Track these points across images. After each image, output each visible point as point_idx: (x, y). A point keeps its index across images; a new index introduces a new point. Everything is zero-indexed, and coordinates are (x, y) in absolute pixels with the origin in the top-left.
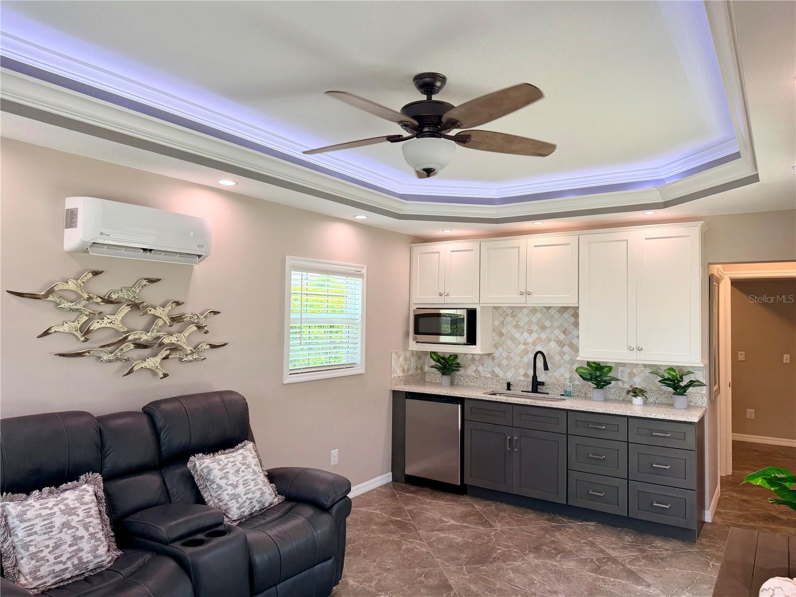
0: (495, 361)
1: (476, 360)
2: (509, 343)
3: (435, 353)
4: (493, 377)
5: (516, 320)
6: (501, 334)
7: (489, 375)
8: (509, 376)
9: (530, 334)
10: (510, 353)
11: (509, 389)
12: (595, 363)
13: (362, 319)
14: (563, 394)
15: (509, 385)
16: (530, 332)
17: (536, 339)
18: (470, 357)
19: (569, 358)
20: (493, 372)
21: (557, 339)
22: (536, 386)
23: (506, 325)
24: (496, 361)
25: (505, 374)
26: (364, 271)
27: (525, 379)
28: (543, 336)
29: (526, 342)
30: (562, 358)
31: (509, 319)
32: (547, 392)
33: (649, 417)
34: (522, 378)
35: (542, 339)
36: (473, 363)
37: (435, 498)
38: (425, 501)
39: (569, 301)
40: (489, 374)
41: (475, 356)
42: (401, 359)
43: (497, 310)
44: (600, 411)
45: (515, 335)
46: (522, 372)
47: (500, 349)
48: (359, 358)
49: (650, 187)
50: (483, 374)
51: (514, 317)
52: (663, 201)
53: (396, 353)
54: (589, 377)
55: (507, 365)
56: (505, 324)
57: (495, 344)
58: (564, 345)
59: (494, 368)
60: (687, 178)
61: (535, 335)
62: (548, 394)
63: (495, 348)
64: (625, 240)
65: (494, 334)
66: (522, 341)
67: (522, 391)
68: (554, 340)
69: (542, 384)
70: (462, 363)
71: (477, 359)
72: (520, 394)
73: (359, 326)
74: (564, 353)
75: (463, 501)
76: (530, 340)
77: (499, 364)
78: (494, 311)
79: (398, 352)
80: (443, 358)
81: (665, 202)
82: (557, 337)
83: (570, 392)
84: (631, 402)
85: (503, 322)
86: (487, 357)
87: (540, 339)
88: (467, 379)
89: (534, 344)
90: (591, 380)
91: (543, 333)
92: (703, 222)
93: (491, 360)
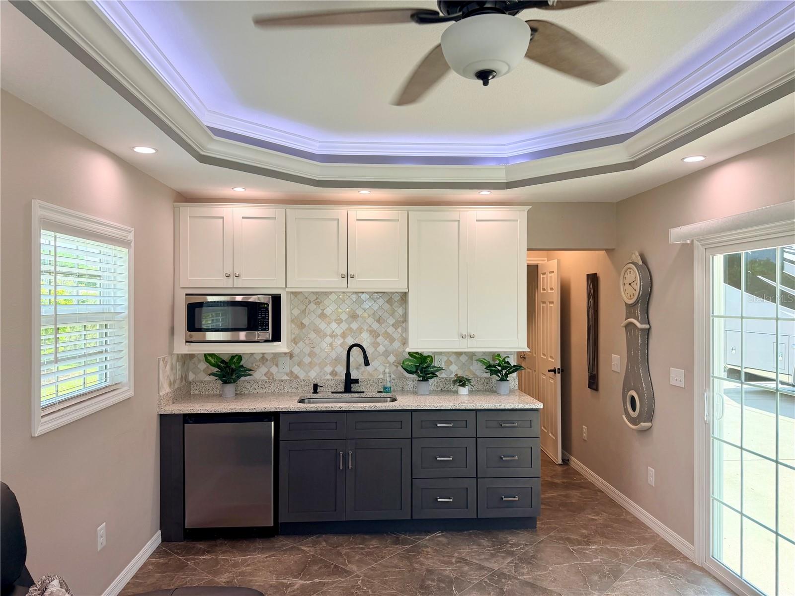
0: (294, 359)
1: (267, 360)
2: (313, 335)
3: (212, 355)
4: (292, 379)
5: (321, 308)
6: (302, 326)
7: (285, 377)
8: (313, 375)
9: (339, 324)
10: (313, 347)
11: (315, 391)
12: (417, 353)
13: (129, 312)
14: (382, 390)
15: (316, 387)
16: (339, 321)
17: (346, 330)
18: (258, 357)
19: (384, 349)
20: (291, 372)
21: (370, 329)
22: (349, 384)
23: (309, 314)
24: (296, 359)
25: (307, 374)
26: (131, 237)
27: (332, 378)
28: (354, 326)
29: (334, 333)
30: (376, 349)
31: (312, 306)
32: (362, 390)
33: (499, 408)
34: (329, 377)
35: (353, 329)
36: (263, 364)
37: (244, 551)
38: (234, 560)
39: (396, 284)
40: (285, 375)
41: (265, 355)
42: (168, 367)
43: (296, 296)
44: (450, 408)
45: (320, 326)
46: (329, 369)
47: (301, 344)
48: (126, 373)
49: (492, 165)
50: (278, 377)
51: (319, 304)
52: (505, 181)
53: (164, 359)
54: (414, 370)
55: (310, 363)
56: (307, 314)
57: (294, 339)
58: (379, 335)
59: (293, 367)
60: (537, 160)
61: (344, 326)
62: (363, 392)
63: (294, 343)
64: (455, 221)
65: (293, 326)
66: (329, 332)
67: (332, 393)
68: (367, 330)
69: (356, 381)
70: (249, 366)
71: (269, 359)
72: (333, 397)
73: (125, 325)
74: (378, 344)
75: (283, 545)
76: (339, 331)
77: (300, 362)
78: (293, 297)
79: (165, 358)
80: (223, 361)
81: (507, 183)
82: (370, 326)
83: (390, 387)
84: (456, 392)
85: (304, 311)
86: (284, 355)
87: (350, 329)
88: (255, 386)
89: (344, 335)
90: (416, 372)
91: (355, 322)
92: (531, 207)
93: (289, 357)
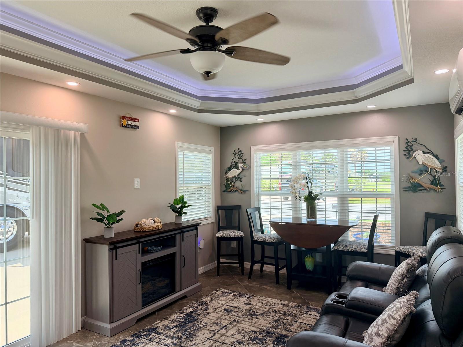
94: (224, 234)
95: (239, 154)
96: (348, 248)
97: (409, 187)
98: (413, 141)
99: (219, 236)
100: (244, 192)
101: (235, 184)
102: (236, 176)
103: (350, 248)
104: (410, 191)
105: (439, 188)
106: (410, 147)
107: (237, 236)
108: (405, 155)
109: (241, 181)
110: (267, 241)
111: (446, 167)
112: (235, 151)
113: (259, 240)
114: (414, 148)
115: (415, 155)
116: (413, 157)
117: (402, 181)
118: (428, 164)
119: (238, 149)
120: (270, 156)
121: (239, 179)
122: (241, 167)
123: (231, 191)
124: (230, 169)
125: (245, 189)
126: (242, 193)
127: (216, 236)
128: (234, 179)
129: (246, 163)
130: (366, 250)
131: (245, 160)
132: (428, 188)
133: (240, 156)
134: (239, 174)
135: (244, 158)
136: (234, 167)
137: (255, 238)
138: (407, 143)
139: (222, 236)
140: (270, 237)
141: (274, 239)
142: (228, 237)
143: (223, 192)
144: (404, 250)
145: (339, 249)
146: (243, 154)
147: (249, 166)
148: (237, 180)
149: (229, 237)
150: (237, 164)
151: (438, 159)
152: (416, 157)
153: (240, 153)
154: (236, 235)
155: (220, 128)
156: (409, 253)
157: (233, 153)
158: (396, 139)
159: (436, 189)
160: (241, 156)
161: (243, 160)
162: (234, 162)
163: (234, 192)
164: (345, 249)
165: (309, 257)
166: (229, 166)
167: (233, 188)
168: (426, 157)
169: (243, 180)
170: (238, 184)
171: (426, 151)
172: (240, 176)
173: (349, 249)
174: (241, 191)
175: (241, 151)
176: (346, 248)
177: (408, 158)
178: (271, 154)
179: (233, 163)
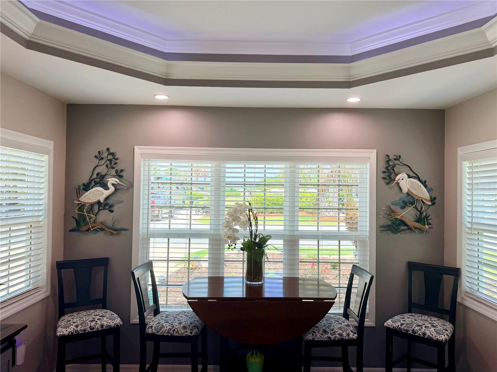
94: (77, 326)
95: (108, 160)
96: (329, 335)
97: (389, 226)
98: (395, 159)
99: (66, 333)
100: (115, 231)
101: (98, 216)
102: (102, 201)
103: (332, 334)
104: (389, 232)
105: (427, 227)
106: (392, 167)
107: (107, 326)
108: (384, 178)
109: (112, 211)
110: (175, 334)
111: (435, 198)
112: (99, 152)
113: (159, 333)
114: (396, 169)
115: (399, 180)
116: (395, 181)
117: (380, 216)
118: (415, 193)
119: (108, 149)
120: (171, 167)
121: (107, 207)
122: (113, 185)
123: (88, 230)
124: (87, 187)
125: (119, 226)
126: (112, 234)
127: (58, 334)
128: (96, 208)
129: (123, 178)
130: (355, 335)
131: (122, 171)
132: (413, 226)
133: (111, 163)
134: (107, 198)
135: (119, 167)
136: (96, 184)
137: (150, 330)
138: (388, 162)
139: (72, 333)
140: (182, 325)
141: (191, 330)
142: (86, 332)
143: (70, 231)
144: (406, 328)
145: (315, 340)
146: (117, 159)
147: (131, 184)
148: (104, 209)
149: (90, 331)
150: (103, 178)
151: (426, 186)
152: (399, 183)
153: (110, 157)
154: (105, 323)
155: (68, 105)
156: (416, 333)
157: (96, 157)
158: (373, 154)
159: (424, 229)
160: (113, 163)
161: (117, 171)
162: (98, 174)
163: (94, 232)
164: (324, 337)
165: (256, 354)
166: (86, 181)
167: (93, 225)
168: (413, 183)
169: (115, 208)
170: (104, 216)
171: (412, 174)
172: (110, 202)
173: (331, 337)
174: (111, 231)
175: (113, 154)
176: (326, 336)
177: (388, 183)
178: (173, 164)
179: (95, 176)
